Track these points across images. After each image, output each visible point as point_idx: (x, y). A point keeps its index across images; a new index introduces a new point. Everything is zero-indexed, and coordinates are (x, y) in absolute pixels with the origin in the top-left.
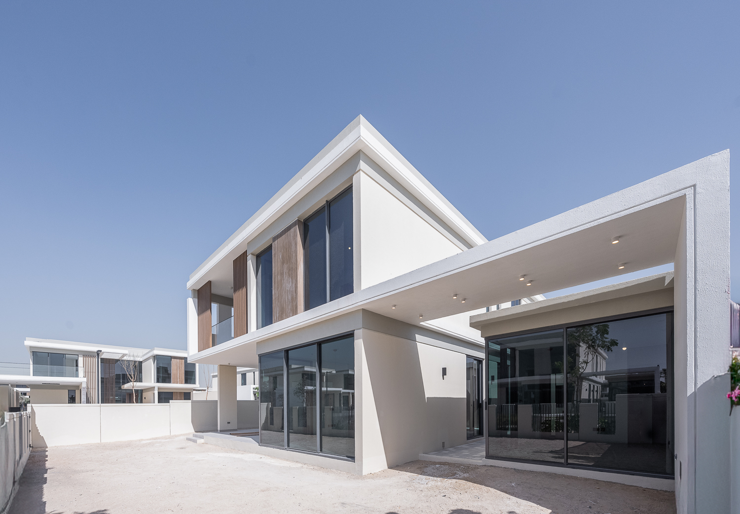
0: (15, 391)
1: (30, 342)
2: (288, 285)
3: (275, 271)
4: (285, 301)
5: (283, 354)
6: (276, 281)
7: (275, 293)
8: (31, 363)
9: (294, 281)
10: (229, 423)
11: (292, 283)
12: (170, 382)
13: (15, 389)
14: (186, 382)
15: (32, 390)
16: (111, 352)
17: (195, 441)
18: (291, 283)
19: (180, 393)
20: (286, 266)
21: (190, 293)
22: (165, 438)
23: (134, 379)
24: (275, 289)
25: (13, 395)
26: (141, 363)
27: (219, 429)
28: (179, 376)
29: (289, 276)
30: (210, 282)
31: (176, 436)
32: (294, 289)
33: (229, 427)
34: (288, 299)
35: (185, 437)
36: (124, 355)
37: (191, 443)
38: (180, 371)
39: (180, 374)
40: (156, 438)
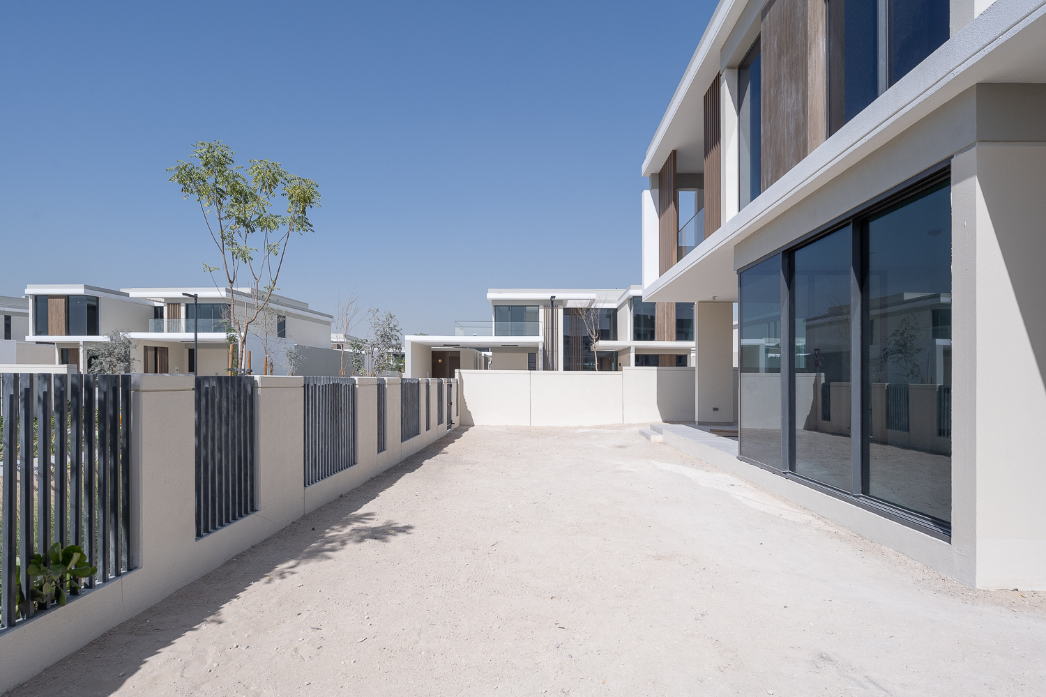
0: (483, 355)
1: (493, 295)
2: (789, 103)
3: (765, 81)
4: (784, 139)
5: (779, 263)
6: (767, 102)
7: (765, 131)
8: (494, 320)
9: (801, 86)
10: (716, 409)
11: (797, 92)
12: (652, 338)
13: (483, 353)
14: (679, 338)
15: (495, 354)
16: (577, 298)
17: (648, 437)
18: (794, 95)
19: (671, 356)
20: (784, 60)
21: (648, 182)
22: (611, 427)
23: (596, 336)
24: (765, 120)
25: (480, 360)
26: (615, 311)
27: (697, 420)
28: (668, 328)
29: (791, 79)
30: (674, 153)
31: (630, 426)
32: (801, 105)
33: (716, 417)
34: (788, 132)
35: (636, 429)
36: (593, 301)
37: (644, 439)
38: (668, 320)
39: (668, 325)
40: (597, 427)
